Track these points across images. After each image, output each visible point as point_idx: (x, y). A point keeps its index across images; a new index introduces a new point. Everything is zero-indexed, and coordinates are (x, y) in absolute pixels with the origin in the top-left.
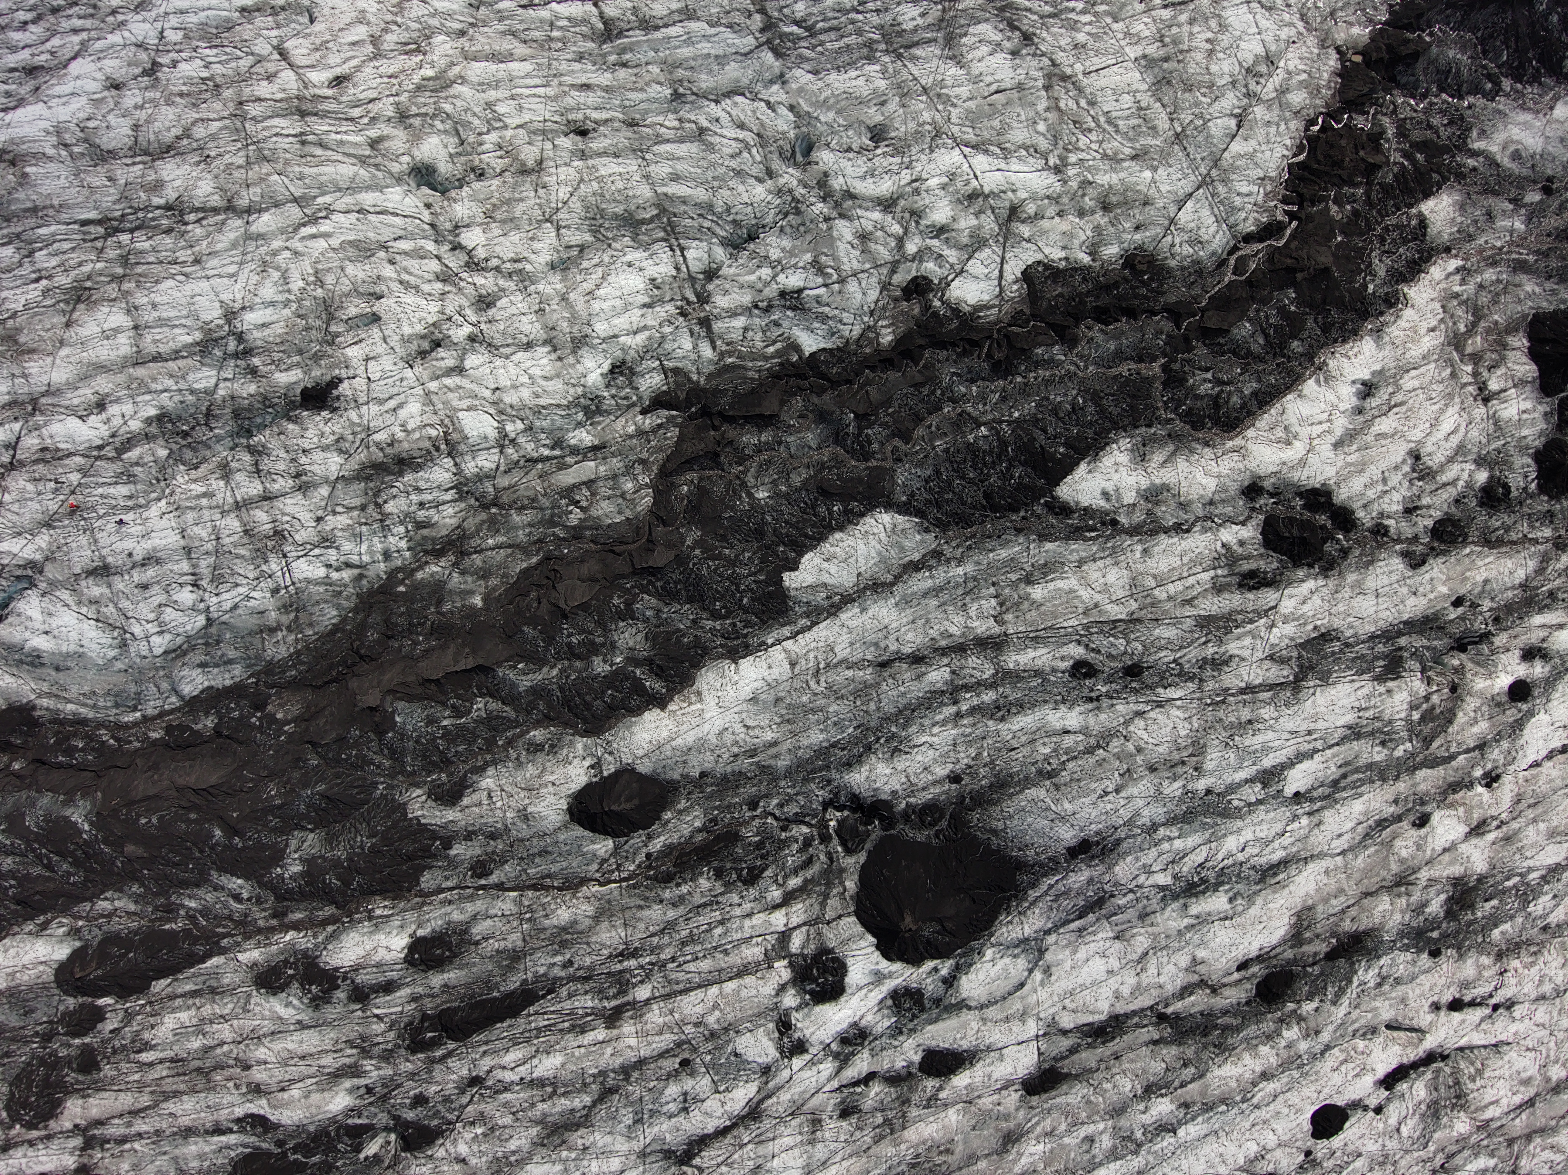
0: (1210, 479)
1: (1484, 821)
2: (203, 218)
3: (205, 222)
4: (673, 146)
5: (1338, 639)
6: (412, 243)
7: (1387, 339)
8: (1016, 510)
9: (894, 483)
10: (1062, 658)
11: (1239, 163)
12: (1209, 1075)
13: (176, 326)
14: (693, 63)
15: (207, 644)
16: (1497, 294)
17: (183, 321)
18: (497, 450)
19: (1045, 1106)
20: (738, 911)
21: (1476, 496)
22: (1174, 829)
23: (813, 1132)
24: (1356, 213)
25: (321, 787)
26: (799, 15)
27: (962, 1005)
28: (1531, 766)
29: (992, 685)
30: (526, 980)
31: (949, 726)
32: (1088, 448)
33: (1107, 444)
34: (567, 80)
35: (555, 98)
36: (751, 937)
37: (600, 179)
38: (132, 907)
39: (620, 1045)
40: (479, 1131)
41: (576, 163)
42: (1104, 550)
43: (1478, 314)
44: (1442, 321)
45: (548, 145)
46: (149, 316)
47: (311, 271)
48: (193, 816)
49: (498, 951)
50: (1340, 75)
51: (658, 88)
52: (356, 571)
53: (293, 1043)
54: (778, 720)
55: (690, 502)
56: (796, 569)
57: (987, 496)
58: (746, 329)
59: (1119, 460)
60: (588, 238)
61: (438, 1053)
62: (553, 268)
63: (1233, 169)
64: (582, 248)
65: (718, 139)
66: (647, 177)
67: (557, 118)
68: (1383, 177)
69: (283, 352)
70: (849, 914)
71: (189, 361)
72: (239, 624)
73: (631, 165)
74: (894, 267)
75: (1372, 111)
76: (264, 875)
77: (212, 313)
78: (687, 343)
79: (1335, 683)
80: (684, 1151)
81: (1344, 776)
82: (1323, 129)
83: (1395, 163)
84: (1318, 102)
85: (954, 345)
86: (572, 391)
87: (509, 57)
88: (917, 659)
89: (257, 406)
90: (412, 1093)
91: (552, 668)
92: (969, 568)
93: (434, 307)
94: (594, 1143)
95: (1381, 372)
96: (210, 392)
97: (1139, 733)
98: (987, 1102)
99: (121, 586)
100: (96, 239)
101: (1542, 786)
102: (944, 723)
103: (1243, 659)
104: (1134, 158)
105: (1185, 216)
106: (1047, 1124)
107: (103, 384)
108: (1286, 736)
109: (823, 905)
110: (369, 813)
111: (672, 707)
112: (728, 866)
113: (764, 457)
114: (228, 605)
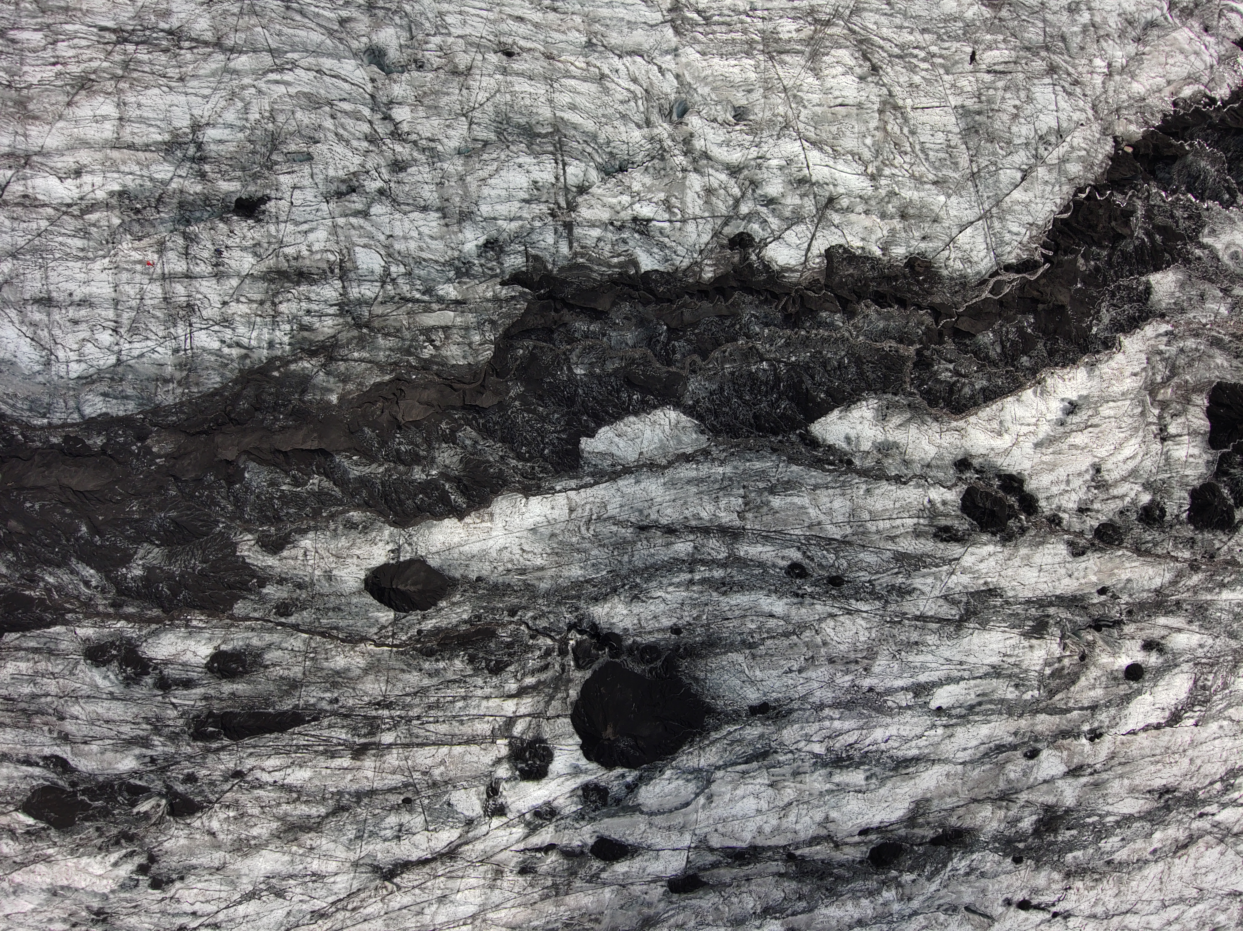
0: (932, 447)
1: (1082, 767)
2: (195, 47)
3: (195, 51)
4: (577, 82)
5: (1001, 597)
6: (353, 106)
7: (1097, 373)
8: (776, 434)
9: (686, 388)
10: (783, 558)
11: (1016, 208)
12: (816, 911)
13: (152, 125)
14: (609, 22)
15: (112, 379)
16: (1193, 360)
17: (159, 123)
18: (378, 284)
19: (682, 904)
20: (479, 692)
21: (1137, 512)
22: (837, 711)
23: (495, 880)
24: (1097, 269)
25: (173, 514)
26: (701, 6)
27: (636, 809)
28: (1129, 733)
29: (723, 565)
30: (298, 705)
31: (682, 589)
32: (844, 399)
33: (859, 400)
34: (507, 10)
35: (494, 22)
36: (485, 715)
37: (513, 93)
38: (4, 571)
39: (360, 774)
40: (232, 814)
41: (498, 76)
42: (836, 482)
43: (1174, 371)
44: (1144, 369)
45: (479, 57)
46: (133, 112)
47: (268, 108)
48: (68, 511)
49: (281, 677)
50: (1111, 159)
51: (577, 34)
52: (243, 351)
53: (101, 708)
54: (549, 551)
55: (522, 363)
56: (593, 436)
57: (755, 417)
58: (599, 239)
59: (865, 415)
60: (493, 136)
61: (214, 745)
62: (459, 153)
63: (1010, 211)
64: (486, 143)
65: (613, 86)
66: (551, 101)
67: (491, 38)
68: (1125, 246)
69: (230, 166)
70: (565, 716)
71: (155, 155)
72: (141, 370)
73: (541, 89)
74: (727, 220)
75: (1130, 193)
76: (111, 571)
77: (183, 123)
78: (550, 239)
79: (990, 630)
80: (390, 870)
81: (980, 704)
82: (1088, 198)
83: (1137, 238)
84: (1090, 175)
85: (759, 293)
86: (450, 252)
88: (670, 530)
89: (199, 202)
90: (186, 771)
91: (380, 465)
92: (728, 469)
93: (357, 160)
94: (319, 846)
95: (1086, 397)
96: (165, 183)
97: (828, 630)
98: (637, 889)
99: (57, 317)
100: (108, 43)
101: (1134, 751)
102: (678, 585)
103: (923, 593)
104: (935, 183)
105: (963, 239)
106: (680, 918)
107: (84, 157)
108: (942, 661)
109: (548, 703)
110: (206, 543)
111: (468, 520)
112: (481, 655)
113: (589, 343)
114: (136, 353)
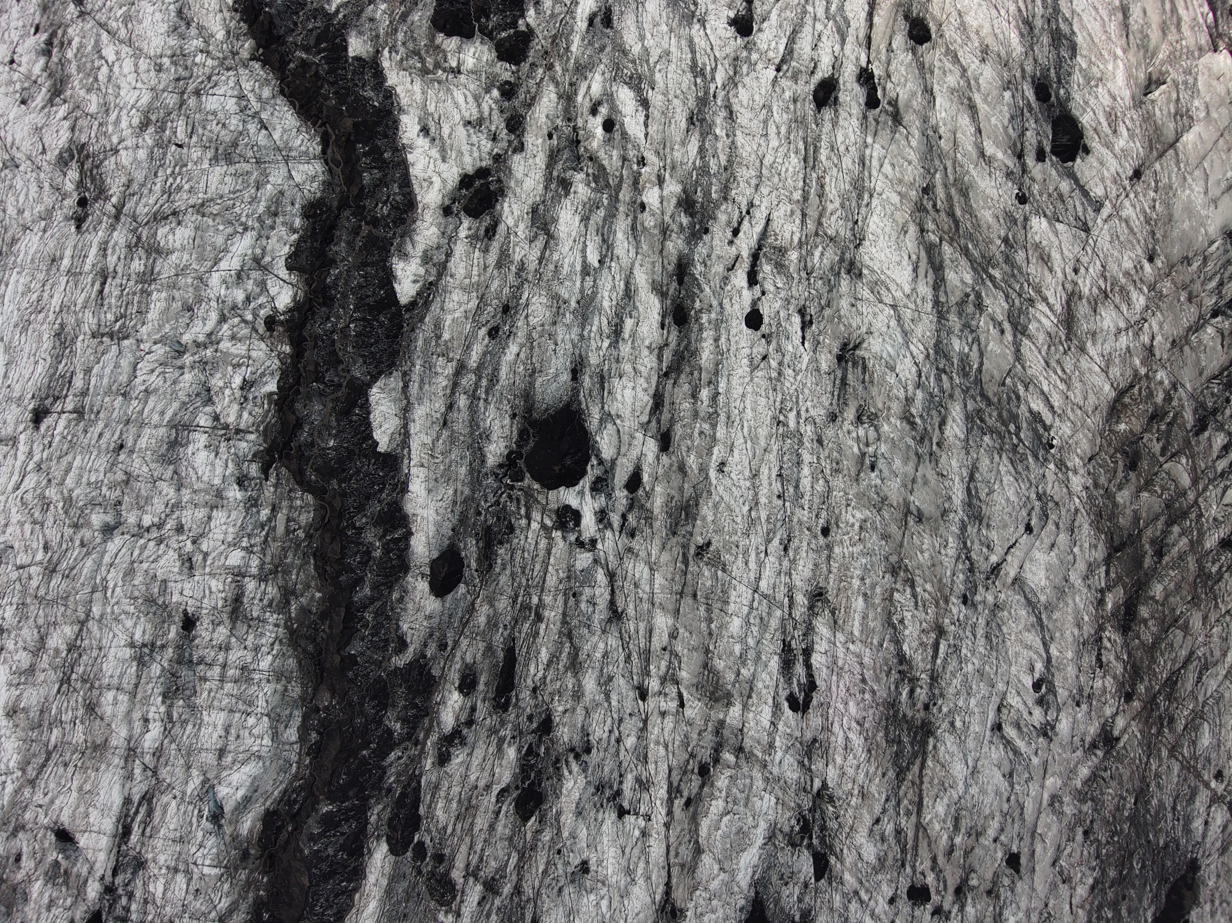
0: (432, 228)
1: (659, 175)
3: (84, 637)
4: (147, 407)
6: (137, 548)
8: (402, 327)
9: (359, 378)
10: (483, 339)
11: (285, 138)
12: (703, 365)
13: (126, 671)
14: (113, 380)
15: (278, 721)
16: (412, 37)
17: (125, 667)
18: (252, 555)
19: (676, 445)
20: (522, 542)
21: (504, 101)
22: (587, 327)
23: (633, 553)
24: (336, 93)
25: (368, 699)
27: (614, 462)
28: (646, 139)
29: (480, 378)
30: (503, 648)
31: (489, 407)
32: (388, 279)
33: (391, 269)
34: (93, 442)
35: (99, 452)
36: (536, 541)
37: (147, 449)
38: (380, 807)
39: (552, 620)
40: (557, 698)
41: (134, 456)
42: (442, 295)
43: (416, 53)
44: (410, 74)
45: (120, 465)
46: (115, 680)
47: (129, 600)
48: (351, 759)
49: (483, 655)
50: (265, 65)
51: (116, 401)
52: (277, 642)
53: (476, 761)
54: (446, 484)
55: (320, 477)
56: (378, 443)
57: (387, 338)
59: (401, 267)
60: (172, 467)
61: (514, 700)
62: (178, 490)
63: (286, 143)
64: (175, 472)
65: (154, 385)
66: (156, 426)
67: (109, 455)
68: (324, 70)
69: (160, 629)
70: (548, 493)
71: (145, 672)
72: (276, 703)
73: (147, 431)
74: (255, 330)
75: (290, 58)
76: (395, 741)
77: (128, 652)
78: (244, 444)
79: (558, 217)
80: (613, 613)
81: (603, 234)
82: (288, 87)
83: (320, 61)
85: (306, 319)
86: (240, 508)
87: (70, 465)
88: (450, 407)
89: (180, 651)
90: (525, 719)
91: (366, 575)
92: (419, 362)
93: (171, 552)
94: (588, 650)
95: (420, 119)
96: (163, 669)
97: (535, 321)
98: (661, 471)
99: (233, 747)
100: (68, 689)
101: (658, 137)
102: (486, 409)
103: (525, 256)
104: (258, 189)
105: (298, 178)
106: (684, 448)
107: (137, 715)
108: (571, 252)
109: (539, 503)
110: (391, 683)
111: (414, 530)
112: (500, 537)
113: (316, 433)
114: (264, 704)
